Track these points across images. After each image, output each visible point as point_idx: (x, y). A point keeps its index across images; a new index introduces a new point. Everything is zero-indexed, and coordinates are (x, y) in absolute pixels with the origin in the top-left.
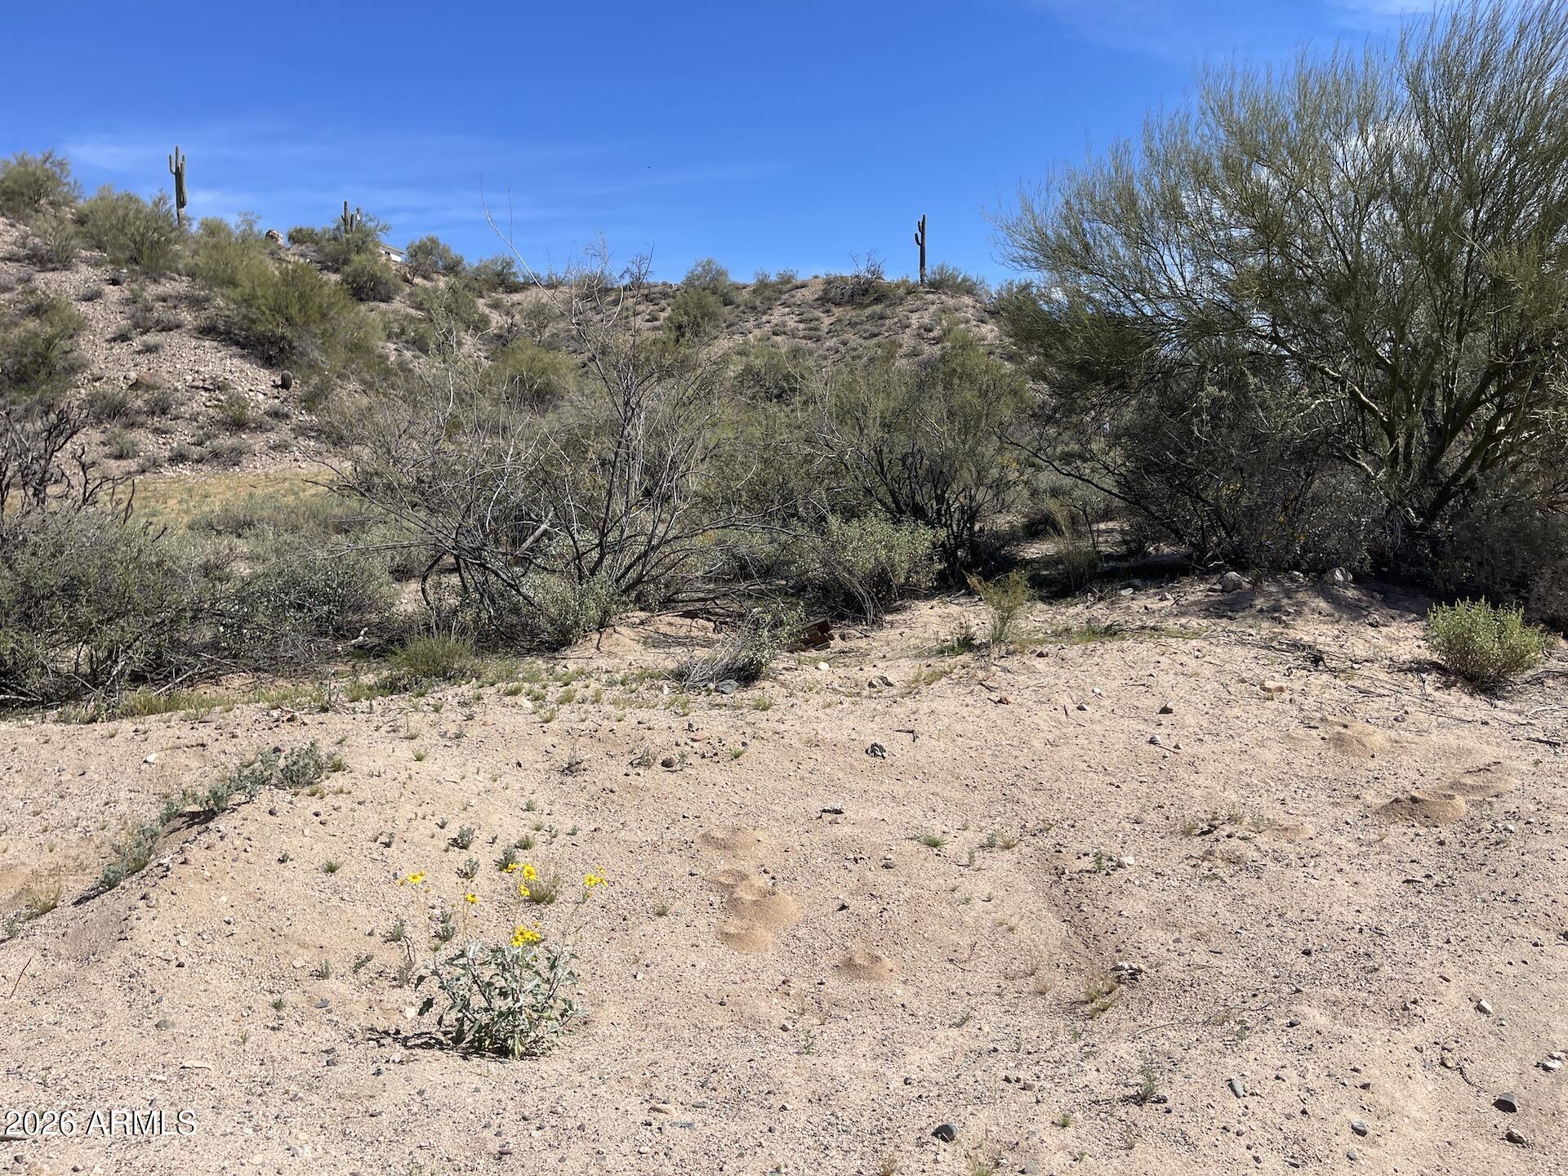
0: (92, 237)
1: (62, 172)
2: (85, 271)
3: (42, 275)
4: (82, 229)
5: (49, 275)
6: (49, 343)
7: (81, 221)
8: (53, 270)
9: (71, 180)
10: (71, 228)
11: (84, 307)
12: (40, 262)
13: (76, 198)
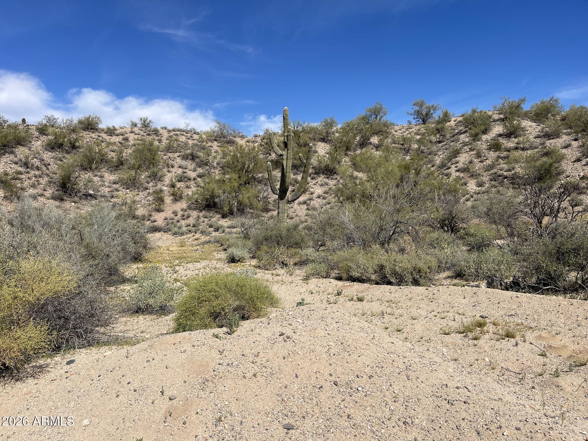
0: (568, 125)
1: (556, 103)
2: (565, 137)
3: (549, 141)
4: (564, 122)
5: (551, 141)
6: (551, 165)
7: (563, 119)
8: (553, 139)
9: (560, 105)
10: (560, 123)
11: (564, 151)
12: (548, 136)
13: (561, 112)
